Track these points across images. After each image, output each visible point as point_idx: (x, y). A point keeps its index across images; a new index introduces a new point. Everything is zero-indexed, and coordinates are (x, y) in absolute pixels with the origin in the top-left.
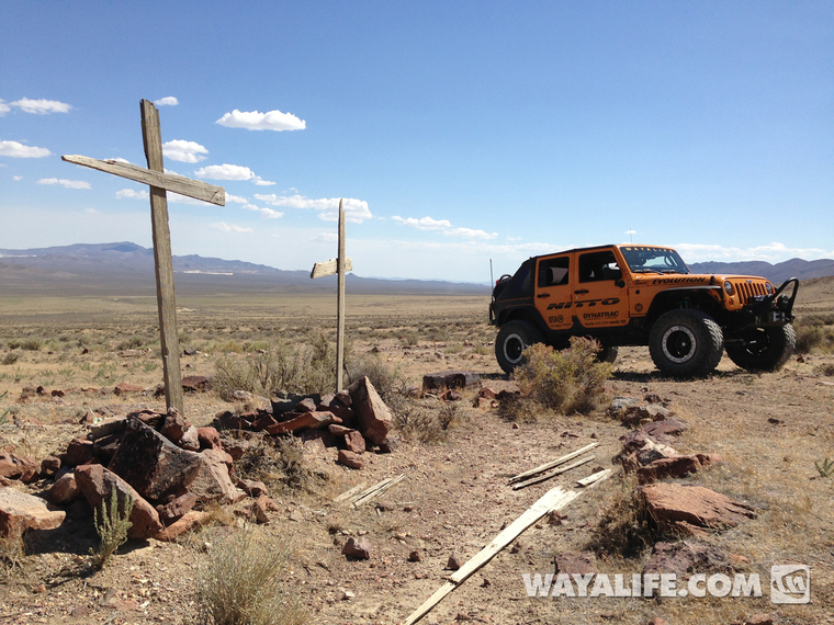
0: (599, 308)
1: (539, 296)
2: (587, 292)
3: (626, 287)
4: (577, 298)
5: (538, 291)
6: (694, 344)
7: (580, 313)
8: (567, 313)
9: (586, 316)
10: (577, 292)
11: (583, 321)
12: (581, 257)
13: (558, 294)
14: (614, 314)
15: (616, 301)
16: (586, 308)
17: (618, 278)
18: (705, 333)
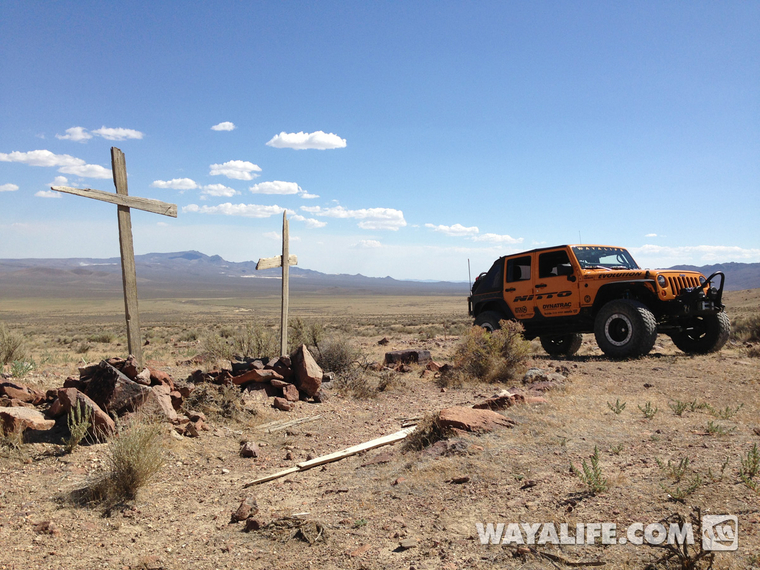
0: (555, 300)
1: (507, 290)
2: (546, 286)
3: (577, 281)
4: (538, 291)
5: (506, 286)
6: (631, 329)
7: (540, 304)
8: (529, 305)
9: (545, 307)
10: (537, 287)
11: (543, 312)
12: (541, 257)
13: (522, 288)
14: (567, 305)
15: (569, 293)
16: (545, 301)
17: (571, 274)
18: (639, 321)
